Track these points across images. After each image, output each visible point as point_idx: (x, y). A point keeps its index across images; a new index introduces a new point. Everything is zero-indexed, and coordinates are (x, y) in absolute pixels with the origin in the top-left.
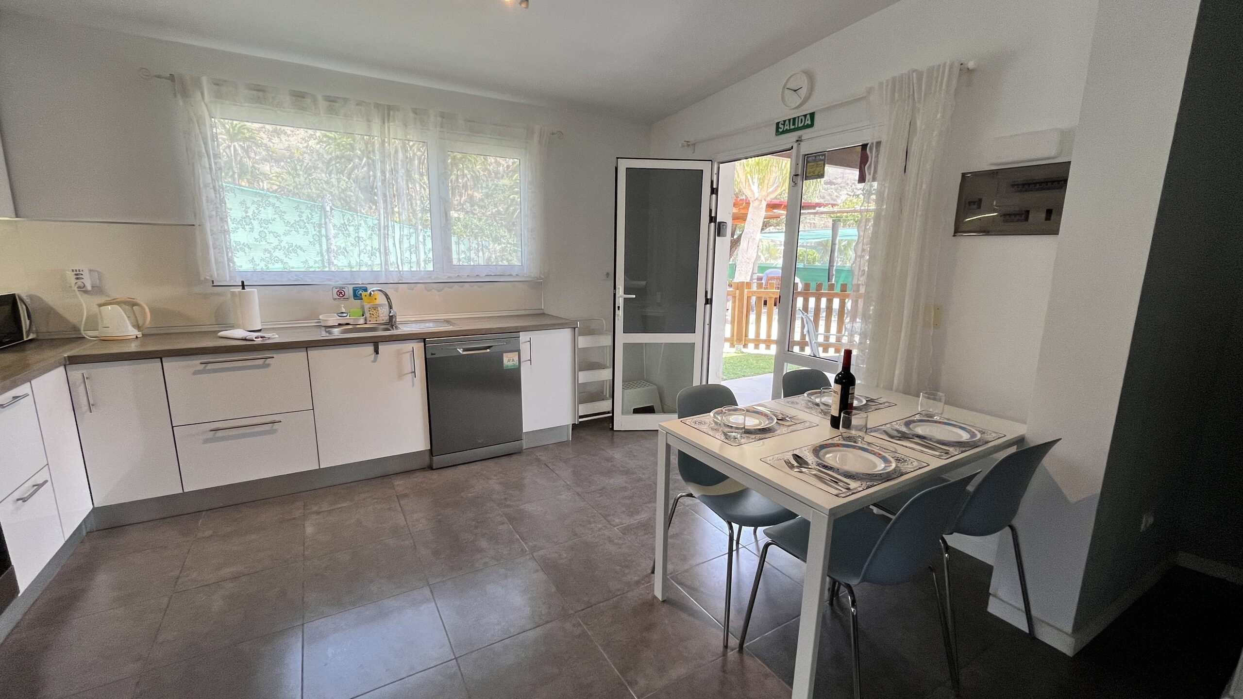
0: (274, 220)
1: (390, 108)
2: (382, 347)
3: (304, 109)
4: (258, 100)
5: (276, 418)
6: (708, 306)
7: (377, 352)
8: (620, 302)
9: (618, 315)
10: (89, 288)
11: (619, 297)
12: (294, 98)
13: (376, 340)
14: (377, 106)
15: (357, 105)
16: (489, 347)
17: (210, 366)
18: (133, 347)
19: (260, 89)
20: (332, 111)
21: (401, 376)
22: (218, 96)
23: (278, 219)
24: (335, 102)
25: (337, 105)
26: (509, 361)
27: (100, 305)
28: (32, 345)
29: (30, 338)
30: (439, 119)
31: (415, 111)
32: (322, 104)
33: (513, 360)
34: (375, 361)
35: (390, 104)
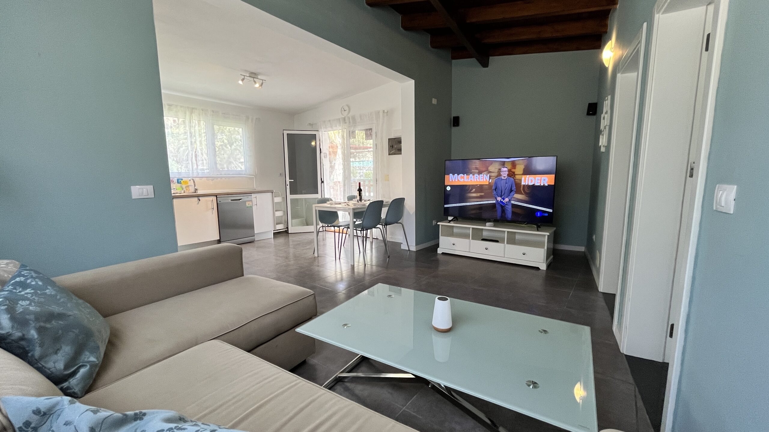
1: (193, 108)
2: (201, 198)
6: (323, 184)
7: (199, 200)
8: (288, 183)
9: (288, 188)
11: (287, 181)
13: (198, 196)
14: (188, 108)
16: (241, 199)
21: (208, 210)
24: (171, 106)
26: (248, 205)
30: (212, 113)
31: (203, 110)
33: (250, 205)
34: (198, 203)
35: (193, 107)
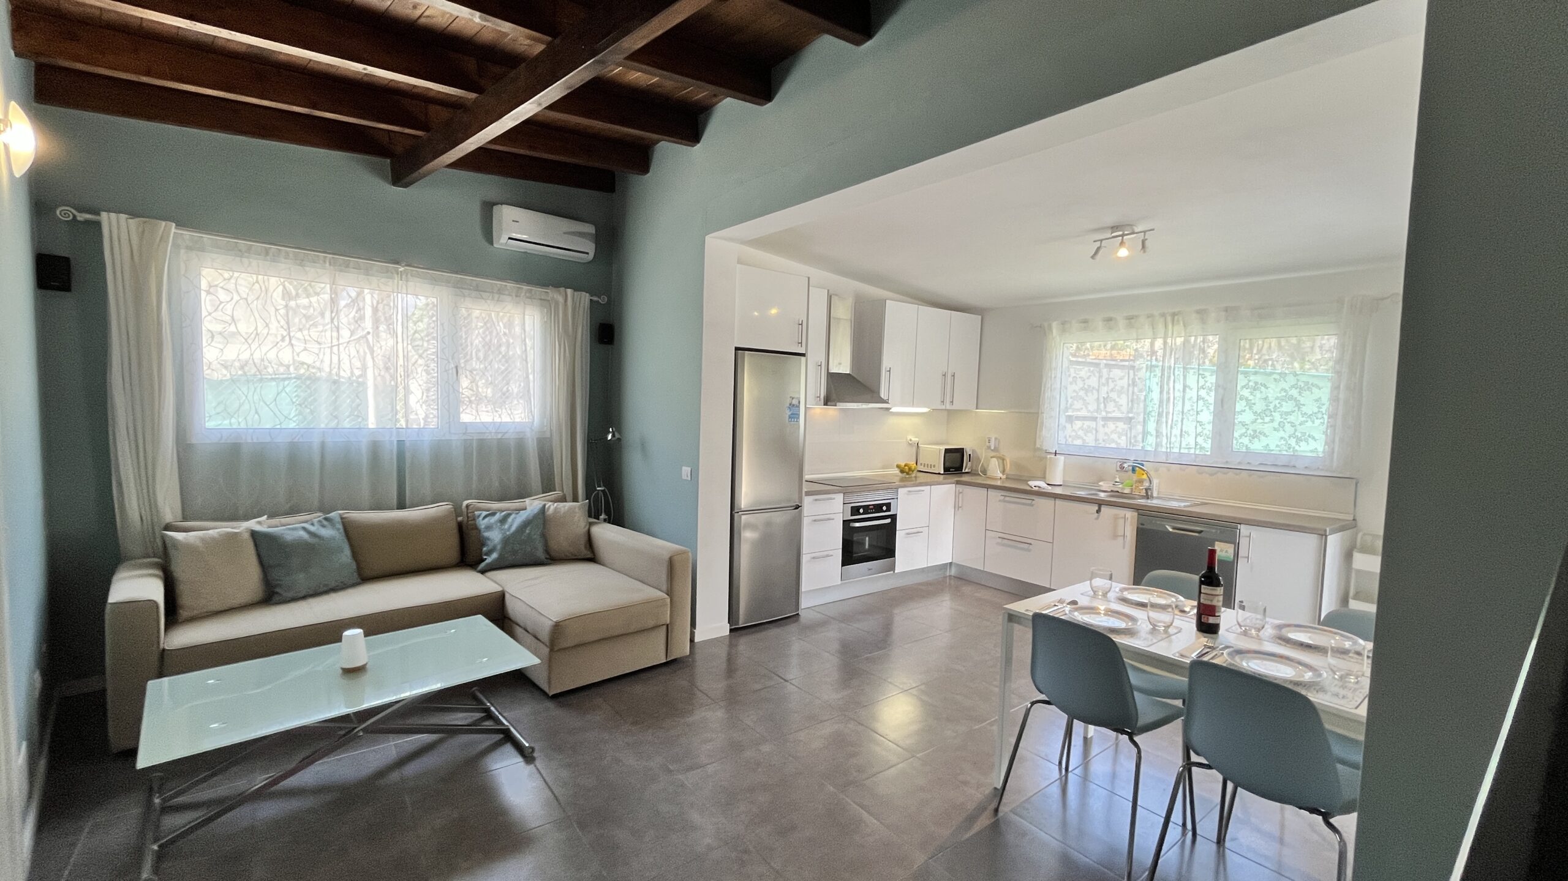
0: (1082, 409)
1: (1174, 315)
2: (1103, 508)
3: (1110, 328)
4: (1085, 329)
5: (1029, 541)
7: (1098, 511)
10: (992, 448)
12: (1105, 323)
13: (1100, 503)
14: (1163, 315)
15: (1148, 317)
16: (1200, 532)
17: (1007, 499)
18: (999, 483)
19: (1085, 321)
20: (1130, 326)
21: (1115, 536)
22: (1063, 331)
23: (1084, 409)
24: (1132, 318)
25: (1133, 321)
26: (1221, 551)
27: (992, 457)
28: (966, 475)
29: (967, 471)
30: (1223, 313)
31: (1198, 312)
32: (1122, 323)
33: (1227, 552)
34: (1097, 518)
35: (1176, 310)
